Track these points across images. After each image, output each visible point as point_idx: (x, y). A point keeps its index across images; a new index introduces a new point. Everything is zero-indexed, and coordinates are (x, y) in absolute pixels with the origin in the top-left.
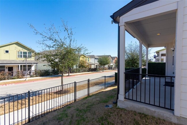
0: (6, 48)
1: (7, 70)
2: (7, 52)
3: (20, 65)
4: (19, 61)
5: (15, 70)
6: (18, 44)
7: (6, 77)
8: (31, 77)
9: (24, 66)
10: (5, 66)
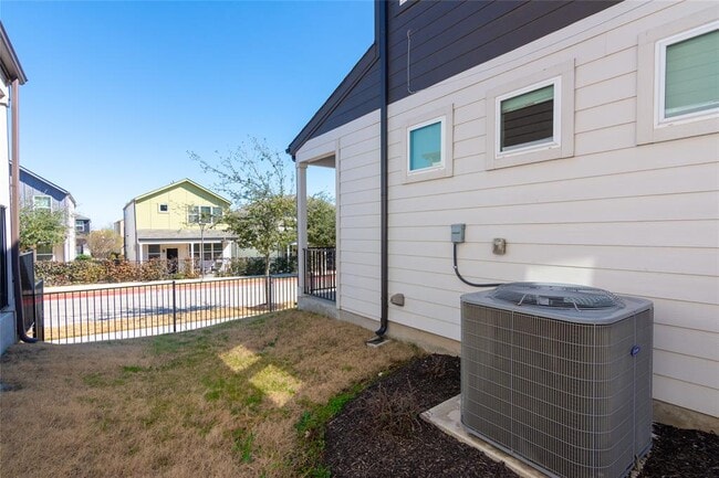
0: (162, 200)
1: (163, 256)
2: (164, 208)
3: (192, 243)
4: (192, 232)
5: (182, 256)
6: (188, 185)
7: (161, 273)
8: (218, 275)
9: (207, 246)
10: (158, 246)
